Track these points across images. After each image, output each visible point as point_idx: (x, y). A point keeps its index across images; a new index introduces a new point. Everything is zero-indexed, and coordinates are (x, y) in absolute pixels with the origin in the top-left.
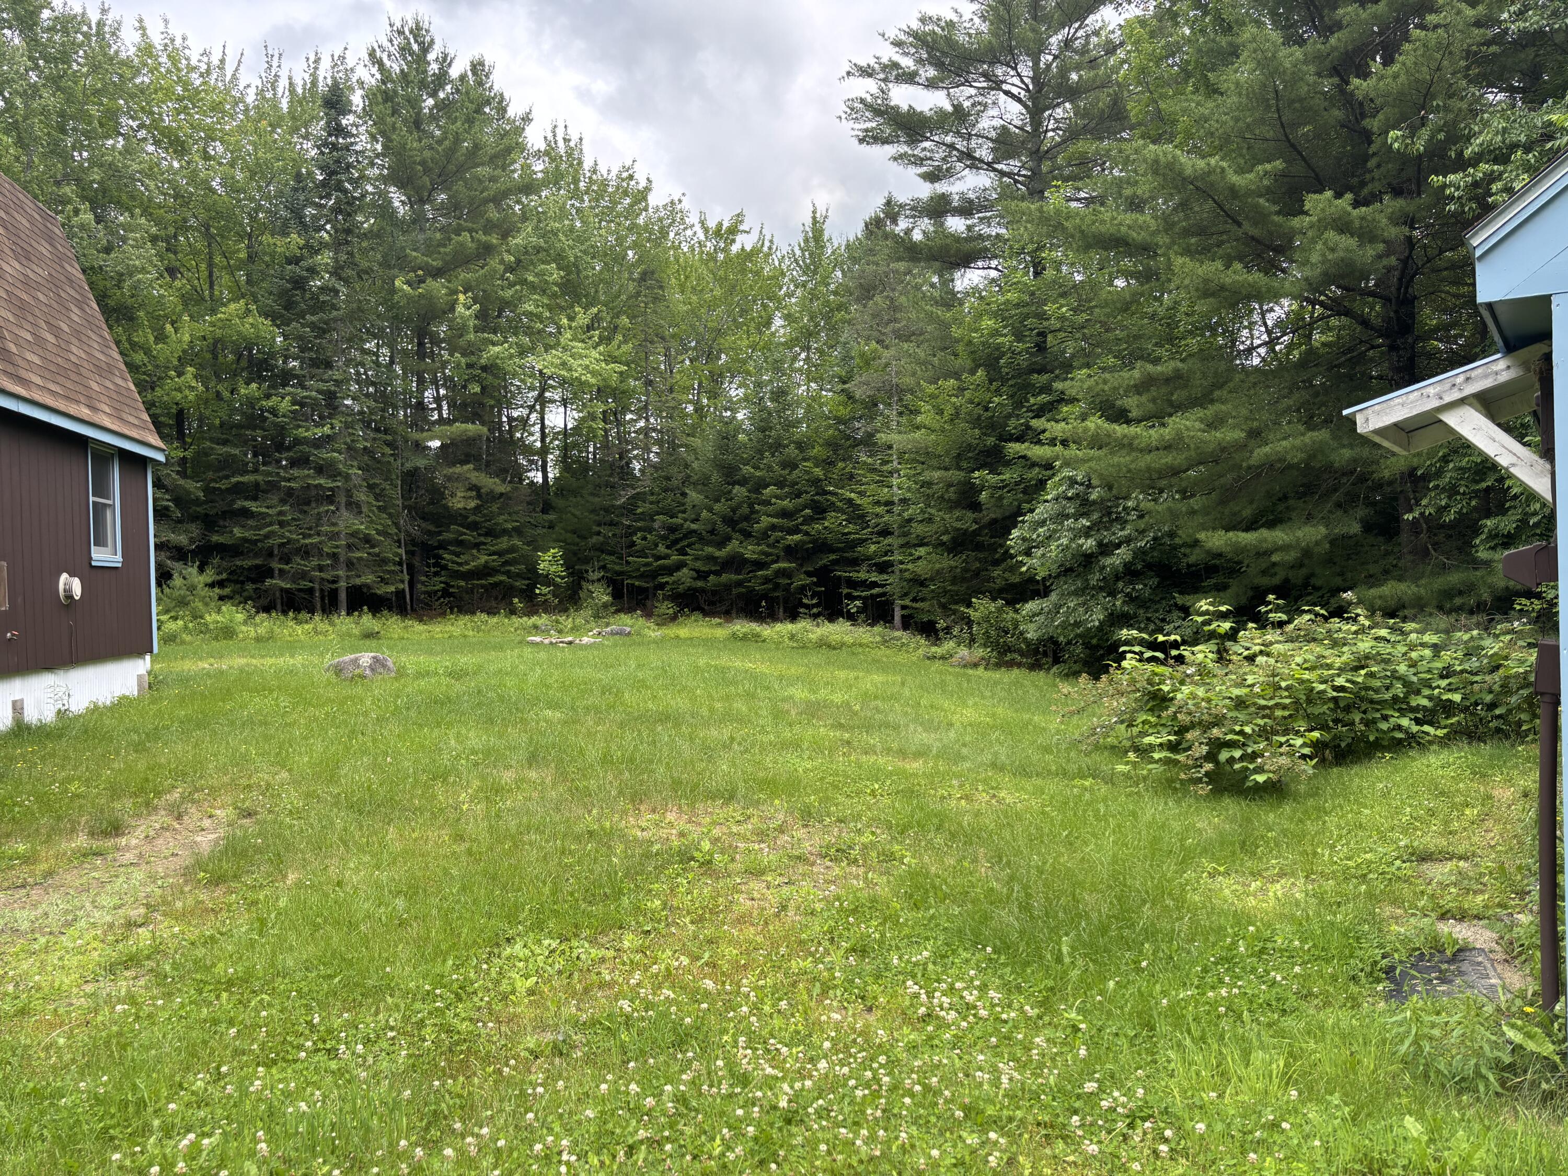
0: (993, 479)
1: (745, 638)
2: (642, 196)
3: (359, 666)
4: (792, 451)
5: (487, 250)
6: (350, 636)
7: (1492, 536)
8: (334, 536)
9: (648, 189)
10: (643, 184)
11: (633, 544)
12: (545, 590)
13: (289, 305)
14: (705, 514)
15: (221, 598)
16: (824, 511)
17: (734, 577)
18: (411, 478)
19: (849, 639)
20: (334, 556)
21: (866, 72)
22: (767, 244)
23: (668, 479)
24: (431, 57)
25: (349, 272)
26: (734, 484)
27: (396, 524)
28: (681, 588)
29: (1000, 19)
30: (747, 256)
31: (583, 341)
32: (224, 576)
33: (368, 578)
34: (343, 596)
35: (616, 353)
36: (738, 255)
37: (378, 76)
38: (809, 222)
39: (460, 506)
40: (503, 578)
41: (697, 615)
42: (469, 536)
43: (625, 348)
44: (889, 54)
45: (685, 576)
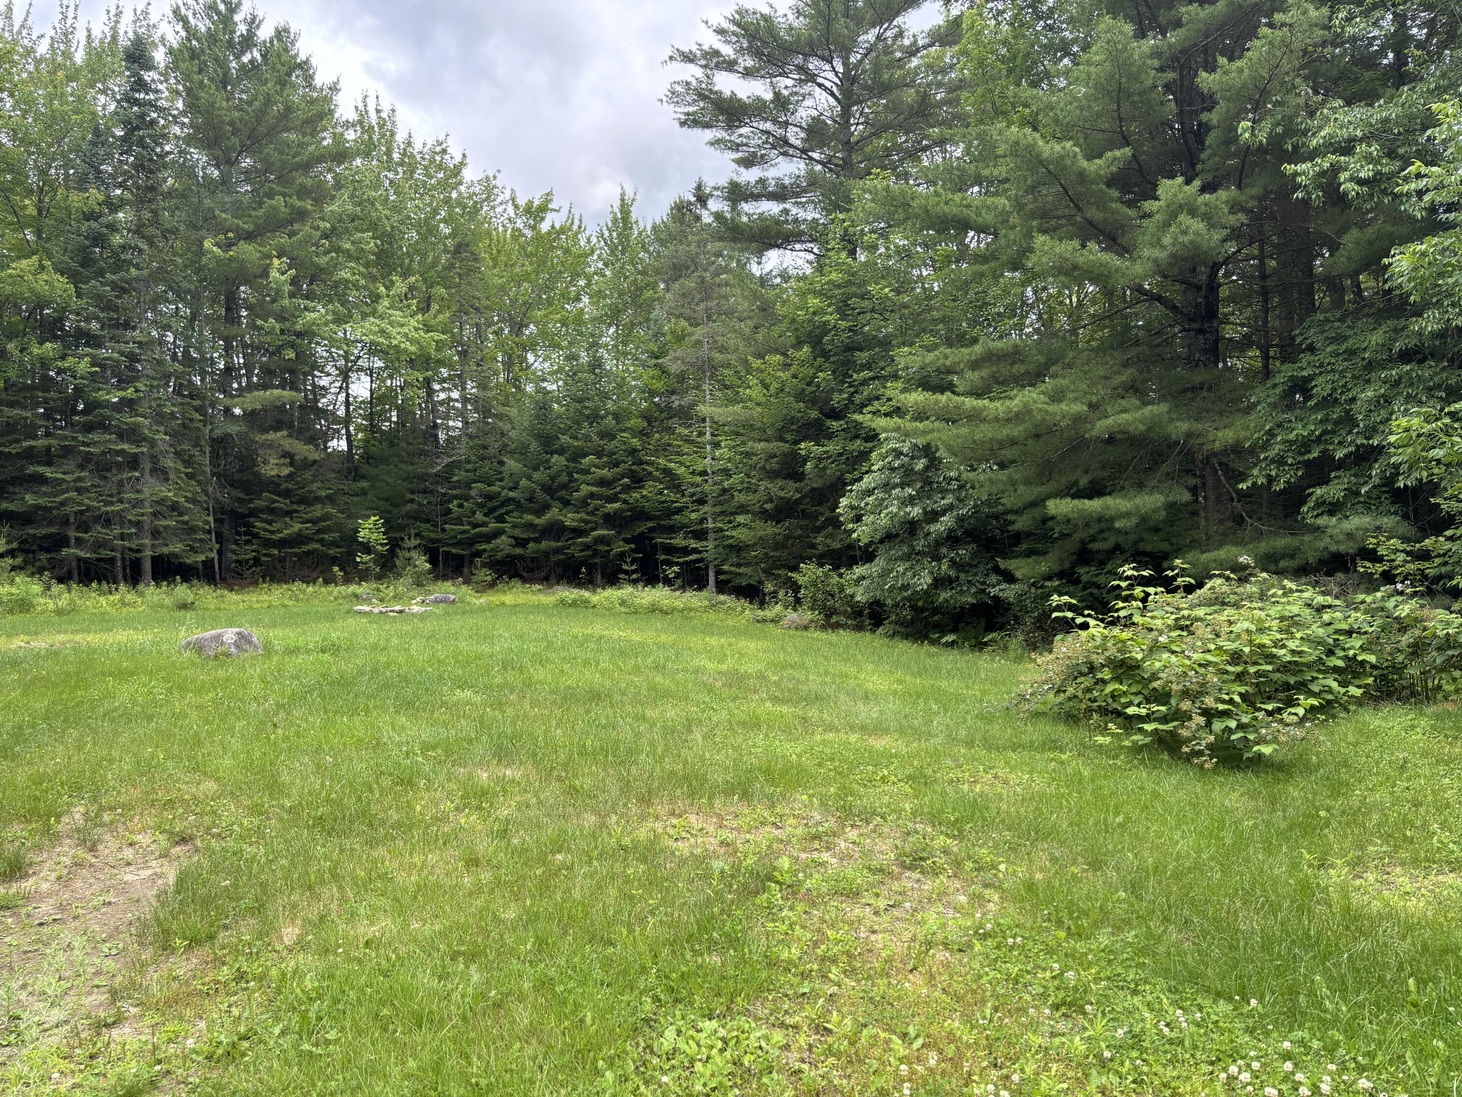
0: (817, 450)
1: (574, 604)
2: (456, 171)
3: (222, 643)
4: (610, 421)
5: (301, 215)
6: (162, 606)
7: (1320, 503)
8: (138, 503)
9: (462, 164)
10: (458, 159)
11: (449, 511)
12: (366, 558)
13: (87, 261)
14: (524, 482)
15: (13, 569)
16: (640, 480)
17: (553, 544)
18: (220, 444)
19: (679, 604)
20: (138, 524)
21: (688, 58)
22: (577, 223)
23: (485, 447)
24: (238, 18)
25: (152, 231)
26: (552, 453)
27: (206, 493)
28: (499, 556)
29: (820, 13)
30: (556, 233)
31: (400, 309)
32: (15, 545)
33: (176, 547)
34: (147, 566)
35: (433, 322)
36: (549, 233)
37: (183, 34)
38: (617, 204)
39: (273, 473)
40: (317, 546)
41: (516, 583)
42: (282, 504)
43: (441, 317)
44: (712, 41)
45: (503, 543)
